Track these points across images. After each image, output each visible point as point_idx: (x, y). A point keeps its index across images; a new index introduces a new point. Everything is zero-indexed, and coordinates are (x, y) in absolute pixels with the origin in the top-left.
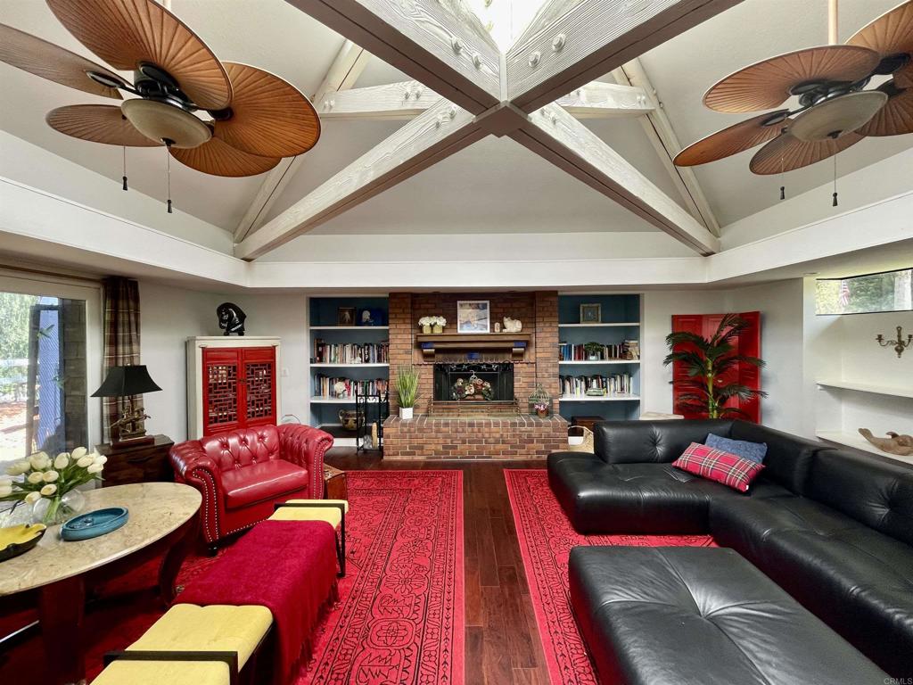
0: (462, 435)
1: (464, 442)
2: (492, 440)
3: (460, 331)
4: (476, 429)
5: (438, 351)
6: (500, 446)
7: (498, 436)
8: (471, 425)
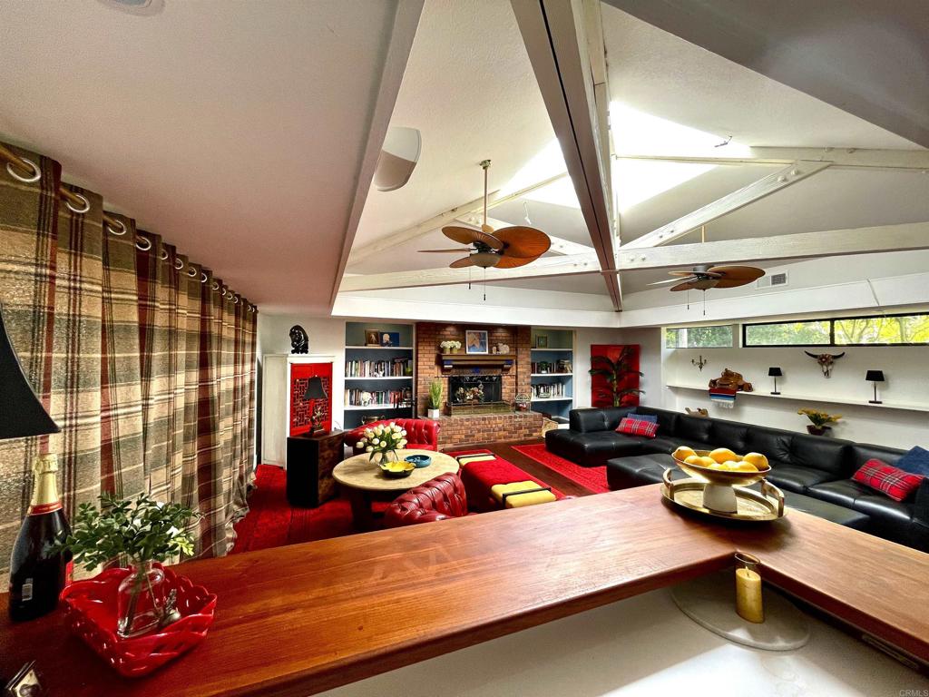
0: (478, 427)
1: (479, 431)
2: (497, 429)
3: (468, 353)
4: (487, 422)
5: (455, 367)
6: (502, 433)
7: (501, 425)
8: (484, 419)
